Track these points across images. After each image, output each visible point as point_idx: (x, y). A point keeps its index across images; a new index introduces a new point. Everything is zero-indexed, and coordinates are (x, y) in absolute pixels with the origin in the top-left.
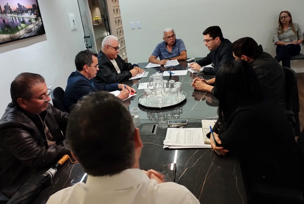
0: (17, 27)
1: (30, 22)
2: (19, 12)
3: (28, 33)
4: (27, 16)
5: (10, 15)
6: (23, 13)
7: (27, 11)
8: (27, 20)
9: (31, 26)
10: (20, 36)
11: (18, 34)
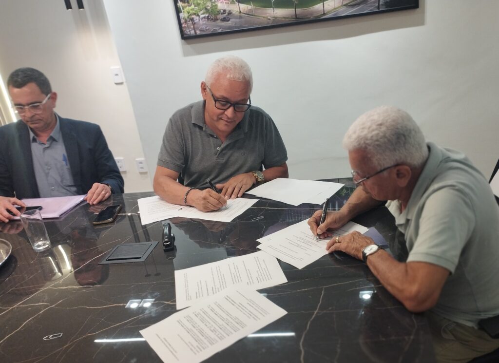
3: (353, 6)
10: (324, 14)
11: (318, 8)
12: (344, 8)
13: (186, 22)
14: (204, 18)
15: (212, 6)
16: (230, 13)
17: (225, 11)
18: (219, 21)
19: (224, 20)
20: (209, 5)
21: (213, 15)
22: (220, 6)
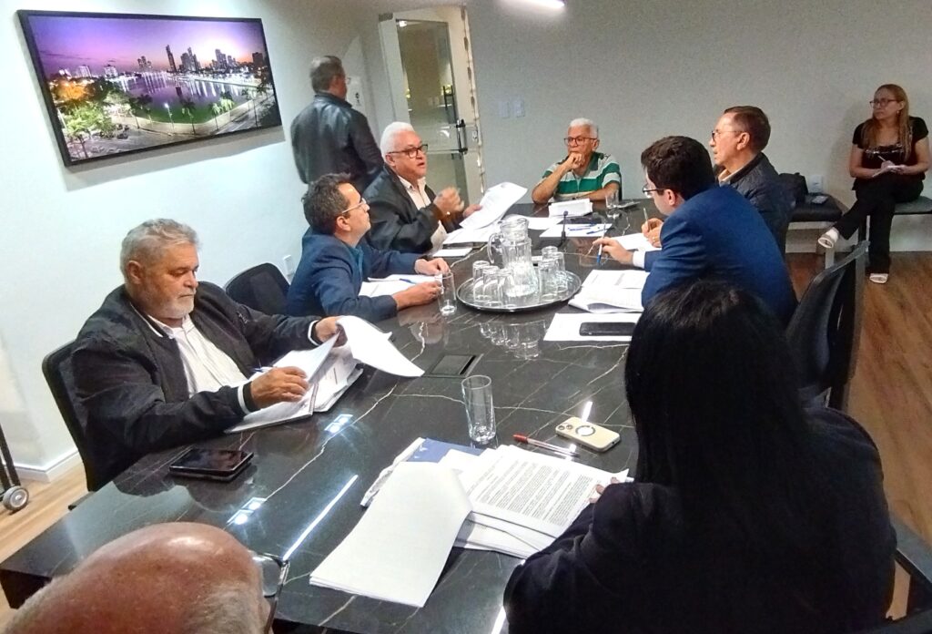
0: (211, 106)
1: (245, 96)
2: (219, 70)
3: (238, 122)
4: (236, 81)
5: (196, 77)
6: (229, 72)
7: (237, 68)
8: (235, 90)
9: (245, 106)
10: (218, 130)
11: (212, 123)
12: (232, 124)
13: (71, 141)
14: (96, 135)
15: (106, 119)
16: (127, 129)
17: (120, 126)
18: (115, 138)
19: (121, 137)
20: (100, 117)
21: (107, 131)
22: (116, 120)
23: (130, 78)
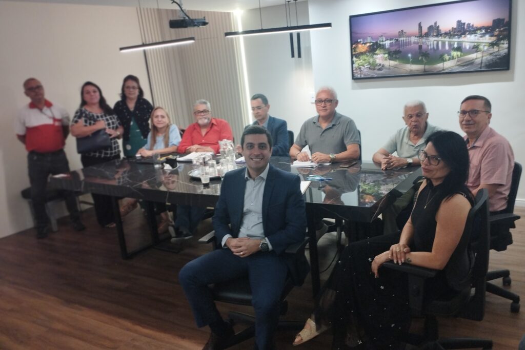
2: (455, 33)
3: (464, 66)
5: (436, 39)
6: (465, 34)
10: (443, 70)
11: (440, 66)
12: (457, 67)
13: (356, 69)
14: (367, 68)
15: (373, 61)
16: (383, 66)
17: (380, 65)
18: (376, 70)
19: (379, 70)
20: (371, 60)
21: (373, 66)
22: (378, 62)
23: (391, 41)
